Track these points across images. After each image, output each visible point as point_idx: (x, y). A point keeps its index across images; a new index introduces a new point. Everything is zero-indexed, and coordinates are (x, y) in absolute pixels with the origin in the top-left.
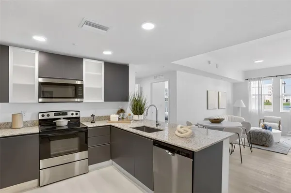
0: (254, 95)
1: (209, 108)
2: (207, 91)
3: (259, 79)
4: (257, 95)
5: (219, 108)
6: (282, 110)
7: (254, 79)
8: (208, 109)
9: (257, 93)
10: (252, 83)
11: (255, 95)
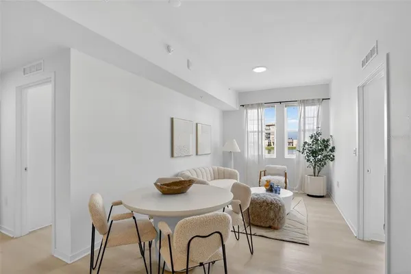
0: (251, 132)
1: (175, 155)
2: (172, 119)
3: (259, 105)
4: (256, 132)
5: (197, 154)
6: (287, 156)
7: (252, 106)
8: (172, 155)
9: (256, 129)
10: (250, 111)
11: (254, 132)
